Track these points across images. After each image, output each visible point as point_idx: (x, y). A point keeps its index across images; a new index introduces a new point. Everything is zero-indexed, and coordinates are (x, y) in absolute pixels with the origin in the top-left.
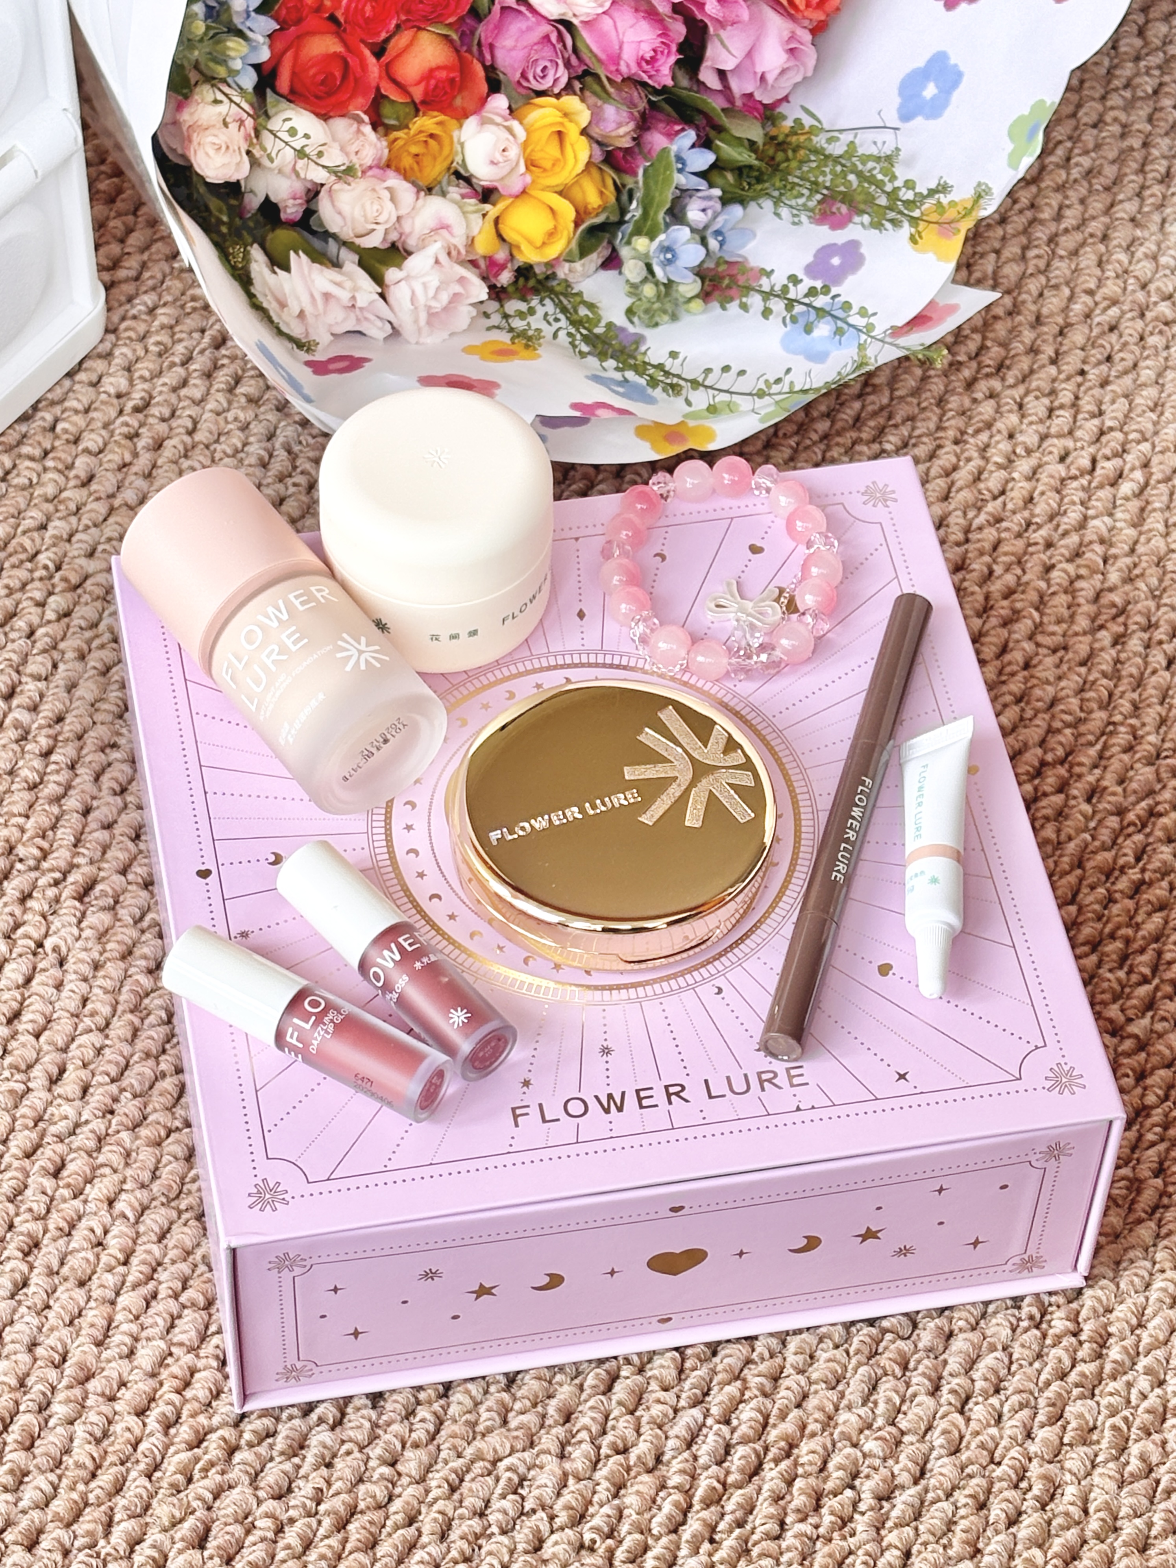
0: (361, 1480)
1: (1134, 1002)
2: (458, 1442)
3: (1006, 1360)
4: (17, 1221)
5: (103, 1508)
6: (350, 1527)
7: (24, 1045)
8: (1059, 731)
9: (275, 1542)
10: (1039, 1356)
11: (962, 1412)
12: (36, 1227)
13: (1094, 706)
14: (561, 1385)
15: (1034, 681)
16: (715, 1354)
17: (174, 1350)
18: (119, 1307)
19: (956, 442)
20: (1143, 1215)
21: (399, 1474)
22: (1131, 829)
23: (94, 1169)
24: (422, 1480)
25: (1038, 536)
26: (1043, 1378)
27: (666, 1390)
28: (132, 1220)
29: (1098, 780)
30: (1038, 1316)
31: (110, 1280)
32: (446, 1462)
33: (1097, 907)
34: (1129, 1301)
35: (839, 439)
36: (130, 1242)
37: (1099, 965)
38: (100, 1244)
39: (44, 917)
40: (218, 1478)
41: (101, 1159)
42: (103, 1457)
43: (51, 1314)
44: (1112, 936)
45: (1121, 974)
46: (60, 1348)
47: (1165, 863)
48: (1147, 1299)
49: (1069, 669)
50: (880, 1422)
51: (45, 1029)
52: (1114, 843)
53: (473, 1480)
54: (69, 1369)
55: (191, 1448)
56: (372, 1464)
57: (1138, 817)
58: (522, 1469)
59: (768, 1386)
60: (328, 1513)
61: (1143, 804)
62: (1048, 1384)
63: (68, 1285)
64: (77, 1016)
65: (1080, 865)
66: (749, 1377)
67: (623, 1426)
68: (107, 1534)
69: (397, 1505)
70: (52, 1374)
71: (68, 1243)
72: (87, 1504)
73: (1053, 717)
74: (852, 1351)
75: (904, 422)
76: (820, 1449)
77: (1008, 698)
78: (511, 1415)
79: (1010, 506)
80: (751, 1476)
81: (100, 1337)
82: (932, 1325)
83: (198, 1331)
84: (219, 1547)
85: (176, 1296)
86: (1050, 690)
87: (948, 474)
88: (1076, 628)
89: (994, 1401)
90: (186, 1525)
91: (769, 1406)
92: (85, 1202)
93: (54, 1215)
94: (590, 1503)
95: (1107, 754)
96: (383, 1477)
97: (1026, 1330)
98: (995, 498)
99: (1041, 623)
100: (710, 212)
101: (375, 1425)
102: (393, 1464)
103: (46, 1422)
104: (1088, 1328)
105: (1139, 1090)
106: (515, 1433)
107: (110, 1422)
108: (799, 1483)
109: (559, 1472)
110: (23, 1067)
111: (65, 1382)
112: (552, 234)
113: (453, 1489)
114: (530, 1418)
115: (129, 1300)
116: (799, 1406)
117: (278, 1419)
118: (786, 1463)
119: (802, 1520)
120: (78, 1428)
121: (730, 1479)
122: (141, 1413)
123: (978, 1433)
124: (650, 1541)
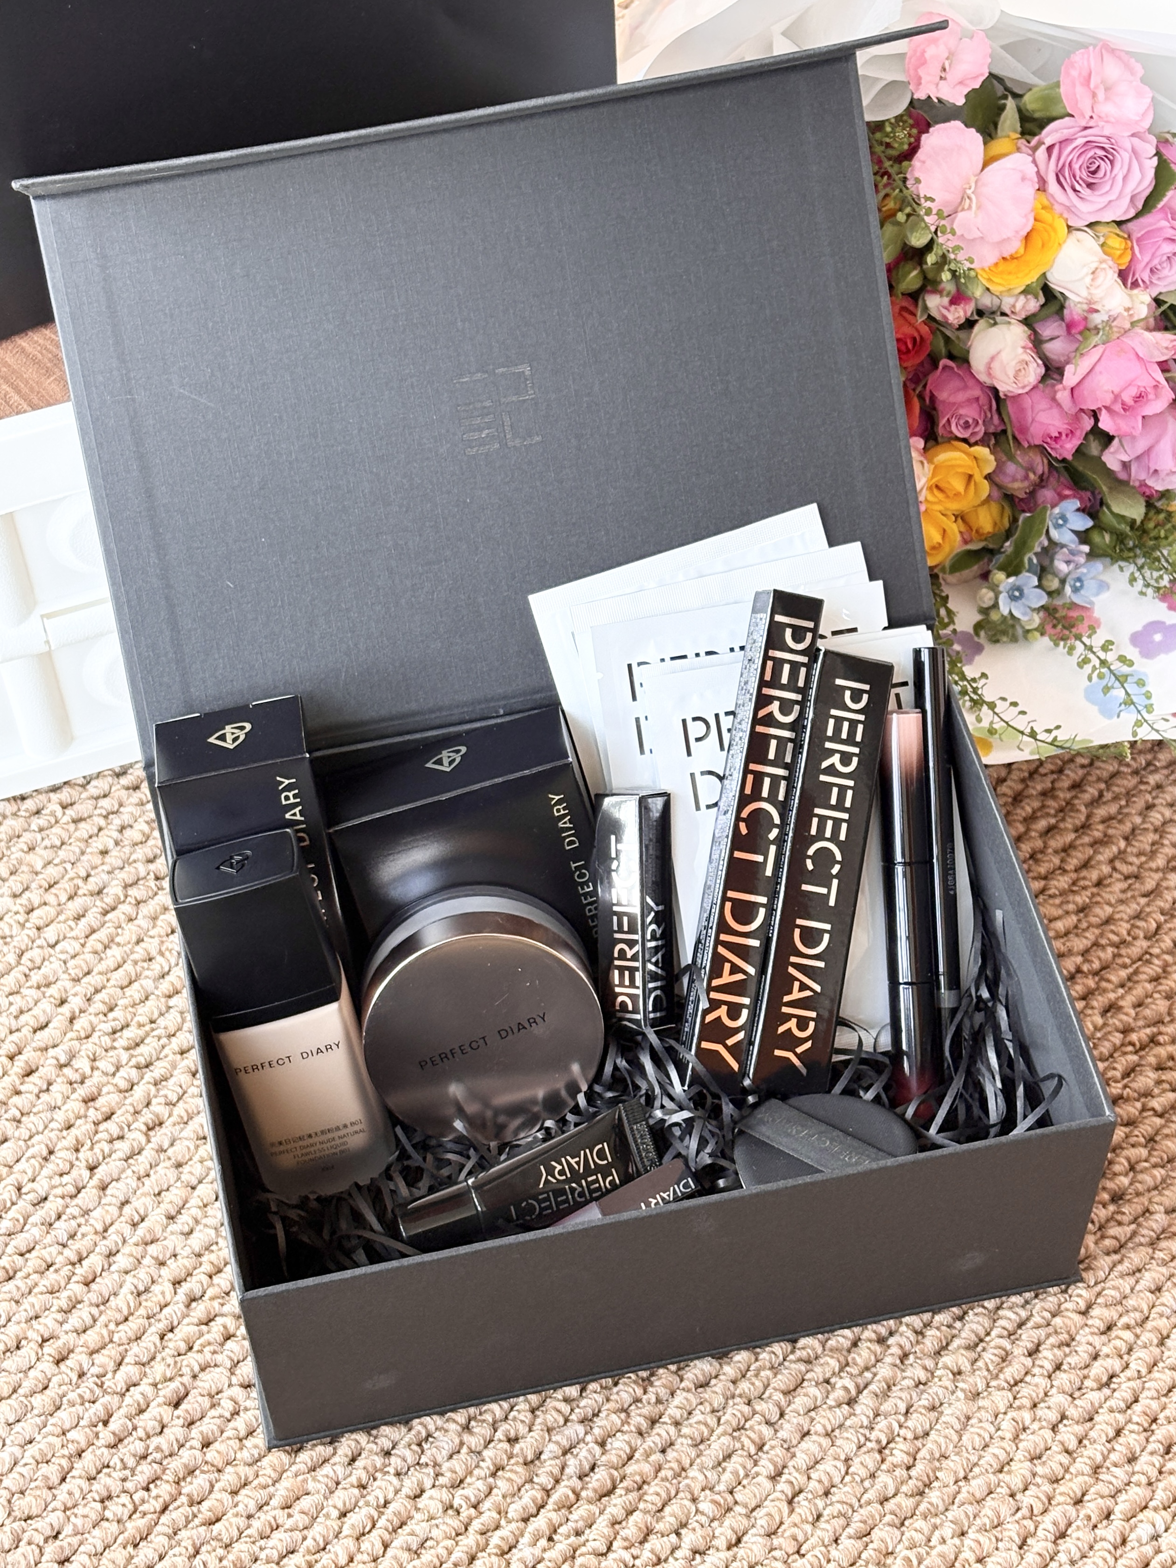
3: (843, 1472)
4: (154, 1101)
5: (121, 1349)
8: (1103, 947)
9: (228, 1421)
10: (873, 1476)
11: (790, 1502)
12: (163, 1111)
13: (1142, 935)
15: (1099, 899)
18: (197, 1192)
20: (1004, 1384)
22: (1129, 1048)
25: (1153, 779)
26: (866, 1497)
29: (1117, 999)
30: (884, 1442)
34: (965, 1455)
40: (208, 1356)
42: (137, 1309)
43: (147, 1182)
46: (142, 1212)
47: (1145, 1086)
48: (980, 1457)
49: (1133, 897)
50: (721, 1487)
52: (1111, 1056)
54: (141, 1231)
55: (201, 1324)
57: (1140, 1040)
59: (644, 1425)
61: (1148, 1031)
62: (869, 1503)
63: (168, 1163)
66: (633, 1414)
68: (115, 1372)
70: (127, 1230)
71: (182, 1130)
72: (111, 1341)
73: (1102, 935)
74: (723, 1420)
76: (664, 1495)
77: (1071, 907)
80: (601, 1497)
81: (173, 1213)
82: (795, 1420)
84: (188, 1411)
86: (1109, 910)
88: (1153, 865)
89: (820, 1503)
90: (172, 1384)
91: (639, 1442)
93: (181, 1104)
94: (471, 1473)
95: (1135, 978)
97: (869, 1451)
99: (1125, 852)
103: (109, 1266)
104: (919, 1469)
107: (153, 1282)
108: (637, 1516)
109: (457, 1441)
111: (135, 1239)
116: (663, 1451)
118: (634, 1495)
119: (626, 1548)
120: (129, 1278)
121: (584, 1494)
122: (177, 1283)
123: (795, 1525)
124: (503, 1522)
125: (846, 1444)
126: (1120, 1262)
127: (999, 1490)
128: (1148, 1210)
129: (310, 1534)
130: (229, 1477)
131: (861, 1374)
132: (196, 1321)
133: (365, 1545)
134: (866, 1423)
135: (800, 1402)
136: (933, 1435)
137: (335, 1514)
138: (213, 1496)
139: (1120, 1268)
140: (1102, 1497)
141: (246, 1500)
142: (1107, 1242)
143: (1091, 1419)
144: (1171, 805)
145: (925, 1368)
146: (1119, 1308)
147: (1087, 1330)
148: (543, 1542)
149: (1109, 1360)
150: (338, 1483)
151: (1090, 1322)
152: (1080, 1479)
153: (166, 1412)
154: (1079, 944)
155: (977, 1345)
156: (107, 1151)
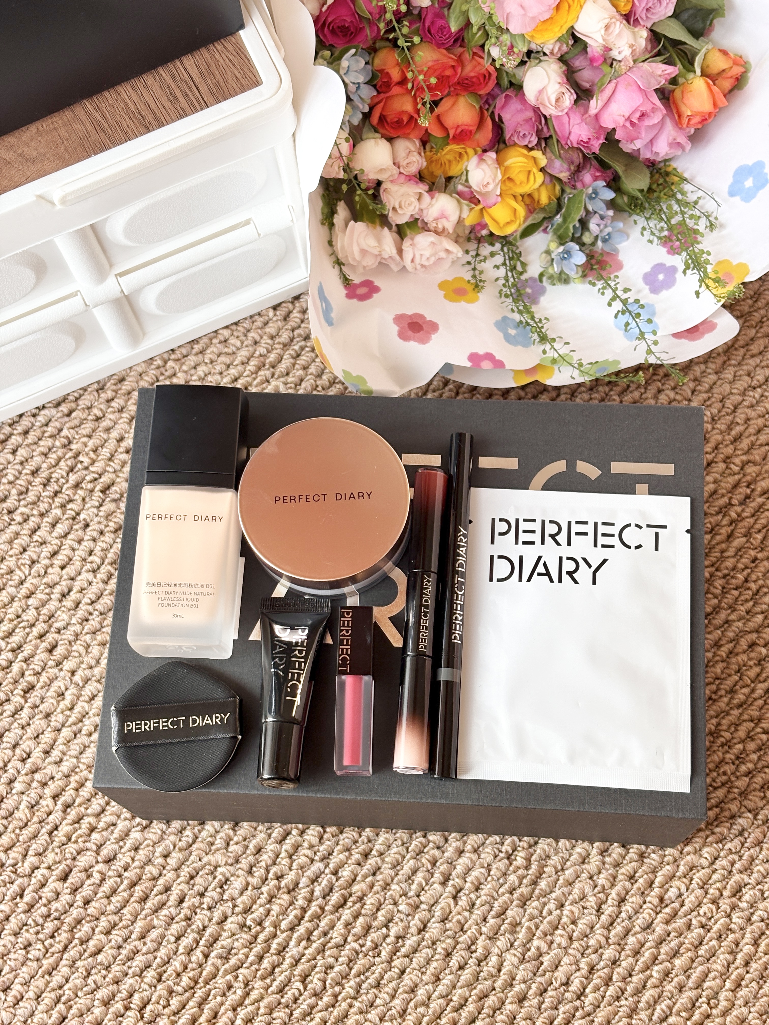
11: (455, 898)
30: (510, 852)
50: (411, 893)
76: (376, 903)
80: (338, 908)
89: (473, 896)
94: (255, 902)
108: (361, 920)
113: (192, 878)
114: (239, 848)
115: (66, 732)
118: (358, 906)
119: (356, 941)
120: (24, 797)
121: (326, 908)
122: (55, 797)
123: (459, 913)
124: (278, 933)
125: (487, 856)
127: (583, 875)
129: (159, 954)
130: (103, 923)
132: (71, 821)
133: (194, 958)
137: (173, 939)
138: (94, 937)
141: (116, 937)
148: (304, 943)
150: (173, 919)
153: (59, 885)
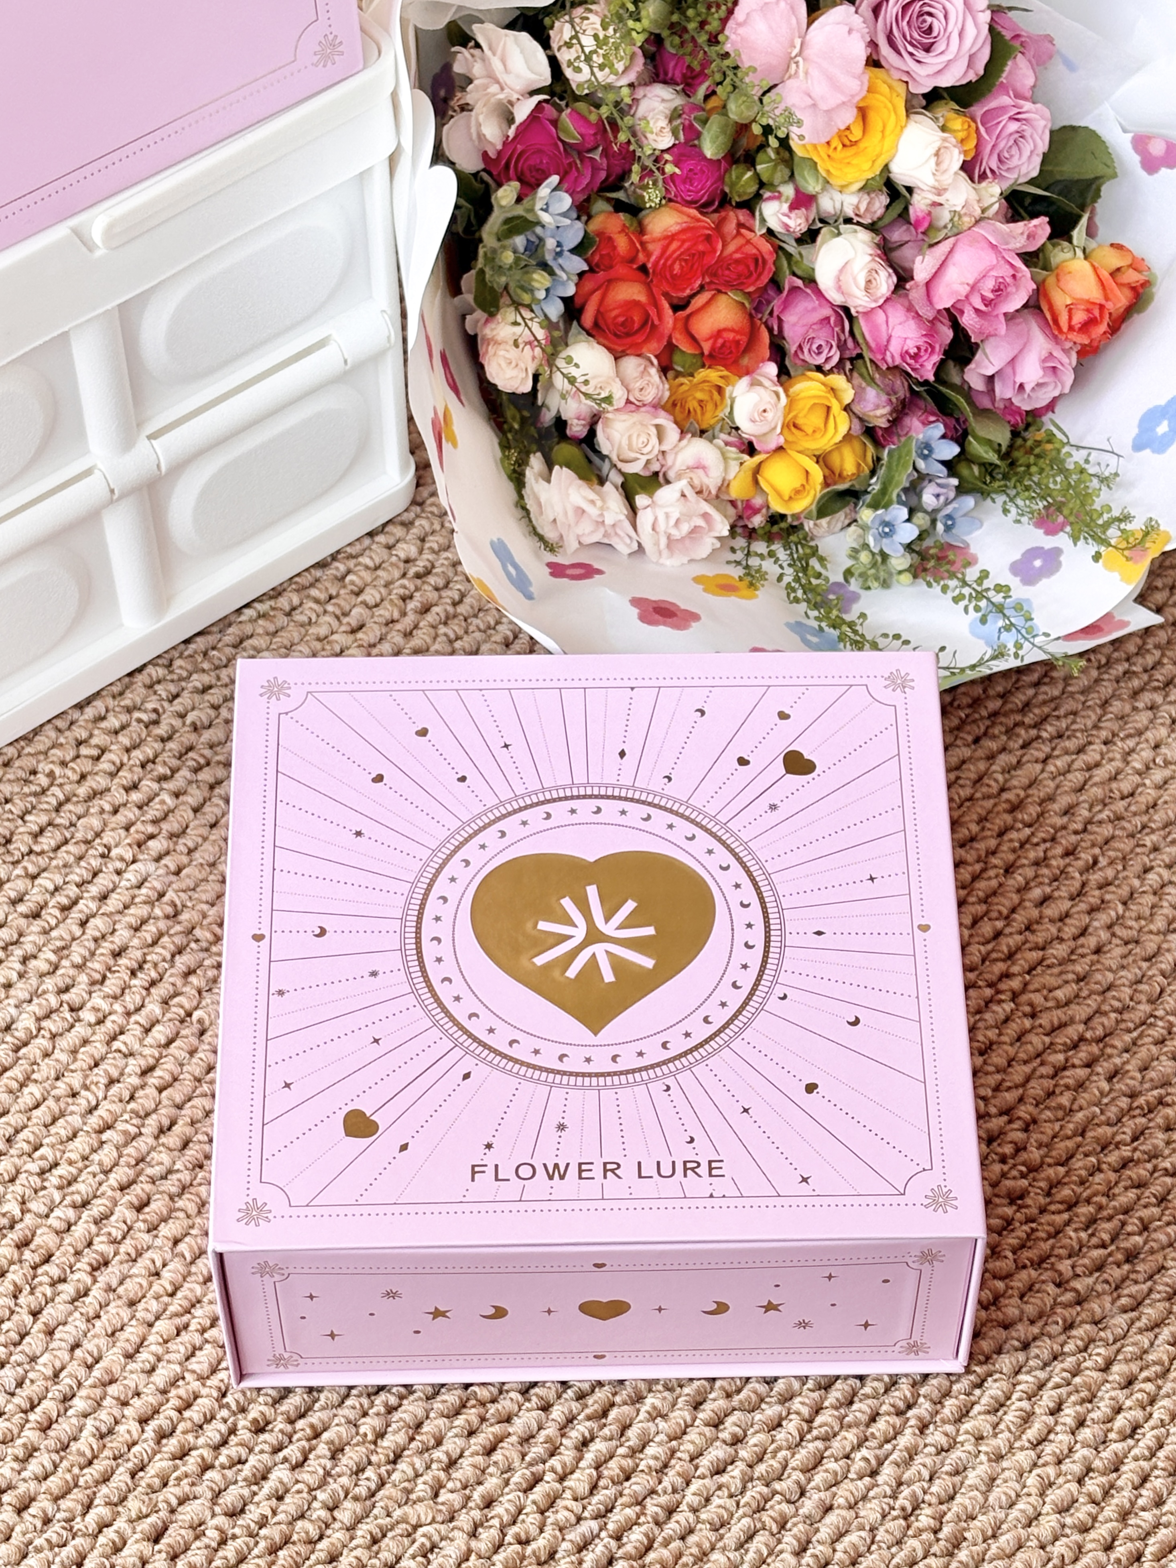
0: (302, 1516)
1: (1086, 1261)
2: (390, 1504)
3: (868, 1541)
4: (96, 1240)
5: (88, 1492)
6: (281, 1553)
7: (147, 1096)
8: (1105, 1014)
9: (216, 1551)
10: (899, 1543)
12: (109, 1250)
13: (1144, 998)
14: (491, 1475)
15: (1099, 966)
16: (628, 1479)
17: (187, 1375)
18: (154, 1330)
19: (1105, 743)
20: (1027, 1445)
21: (334, 1519)
22: (1138, 1112)
23: (172, 1210)
24: (351, 1528)
25: (1148, 841)
27: (576, 1499)
28: (189, 1259)
29: (1124, 1063)
30: (909, 1509)
31: (154, 1306)
32: (376, 1518)
33: (1083, 1173)
34: (992, 1514)
35: (1003, 719)
36: (180, 1278)
37: (1068, 1223)
38: (157, 1274)
39: (200, 992)
40: (187, 1489)
41: (180, 1204)
43: (98, 1323)
44: (1088, 1201)
45: (1083, 1235)
46: (96, 1354)
47: (1155, 1147)
48: (1007, 1515)
49: (1134, 961)
51: (170, 1085)
52: (1119, 1120)
53: (393, 1538)
54: (97, 1372)
55: (174, 1458)
56: (315, 1505)
57: (1148, 1103)
58: (436, 1538)
59: (662, 1515)
60: (265, 1538)
61: (1155, 1093)
63: (119, 1302)
64: (199, 1081)
65: (1083, 1134)
66: (649, 1506)
67: (530, 1521)
69: (323, 1545)
70: (81, 1372)
72: (76, 1485)
73: (1104, 1000)
74: (742, 1503)
75: (1066, 716)
77: (1071, 976)
78: (442, 1491)
79: (1133, 808)
81: (131, 1351)
82: (816, 1497)
83: (210, 1364)
84: (169, 1545)
85: (203, 1331)
86: (1110, 976)
87: (1089, 769)
88: (1152, 927)
90: (149, 1520)
91: (657, 1532)
92: (156, 1236)
93: (128, 1241)
95: (1140, 1042)
96: (319, 1518)
97: (895, 1518)
98: (1122, 798)
99: (1123, 917)
100: (942, 499)
101: (328, 1474)
102: (331, 1510)
103: (66, 1410)
104: (947, 1531)
105: (1063, 1337)
106: (440, 1507)
107: (117, 1422)
109: (464, 1548)
110: (142, 1113)
111: (90, 1381)
112: (798, 492)
113: (375, 1541)
114: (456, 1499)
115: (164, 1326)
117: (251, 1450)
120: (90, 1422)
125: (870, 1512)
126: (1139, 1319)
127: (1029, 1544)
128: (1163, 1267)
131: (881, 1446)
132: (166, 1456)
134: (889, 1492)
135: (819, 1478)
136: (959, 1499)
139: (1138, 1324)
140: (1131, 1540)
142: (1124, 1301)
143: (1116, 1470)
144: (1169, 867)
145: (946, 1435)
146: (1139, 1363)
147: (1108, 1385)
149: (1133, 1413)
151: (1110, 1378)
152: (1109, 1525)
154: (1080, 1011)
155: (997, 1410)
156: (49, 1294)
